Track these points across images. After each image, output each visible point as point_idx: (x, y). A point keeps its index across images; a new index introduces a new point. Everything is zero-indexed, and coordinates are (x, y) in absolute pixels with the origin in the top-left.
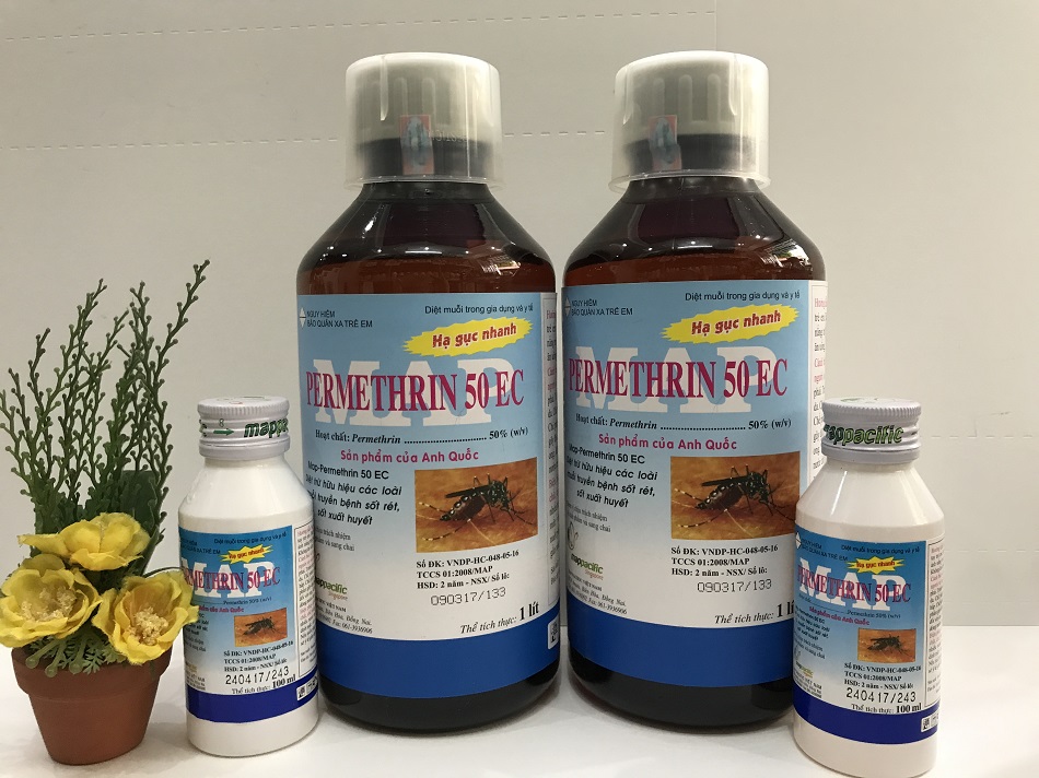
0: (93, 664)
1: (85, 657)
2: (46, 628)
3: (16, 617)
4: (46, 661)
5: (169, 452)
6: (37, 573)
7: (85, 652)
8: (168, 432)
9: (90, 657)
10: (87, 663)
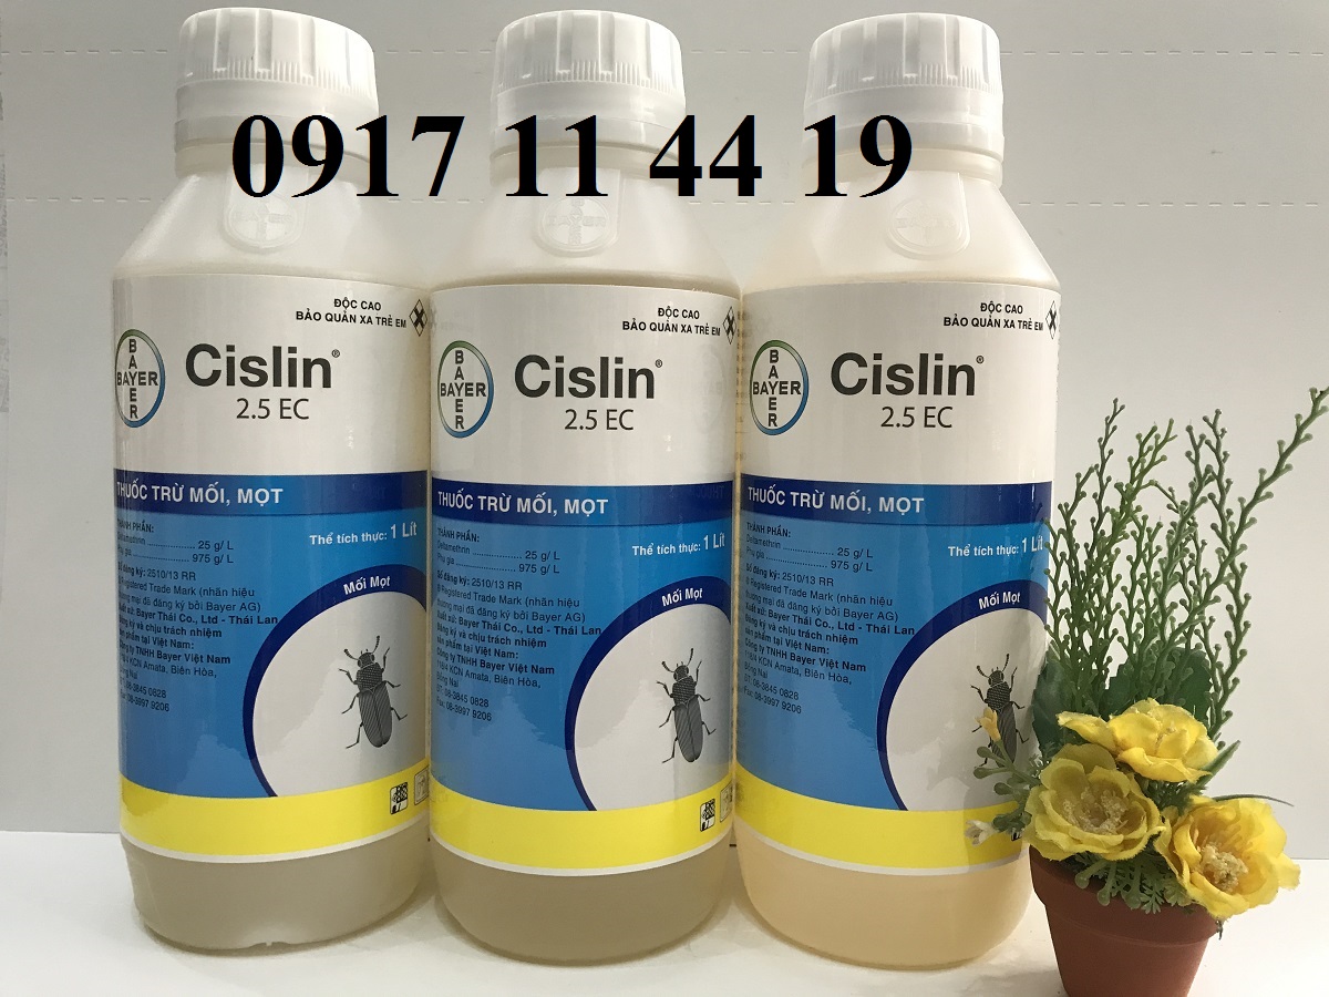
0: (1152, 900)
1: (1142, 890)
2: (1098, 843)
3: (1060, 820)
4: (1097, 883)
5: (1245, 631)
6: (1081, 768)
7: (1142, 884)
8: (1246, 603)
9: (1148, 891)
10: (1144, 898)
